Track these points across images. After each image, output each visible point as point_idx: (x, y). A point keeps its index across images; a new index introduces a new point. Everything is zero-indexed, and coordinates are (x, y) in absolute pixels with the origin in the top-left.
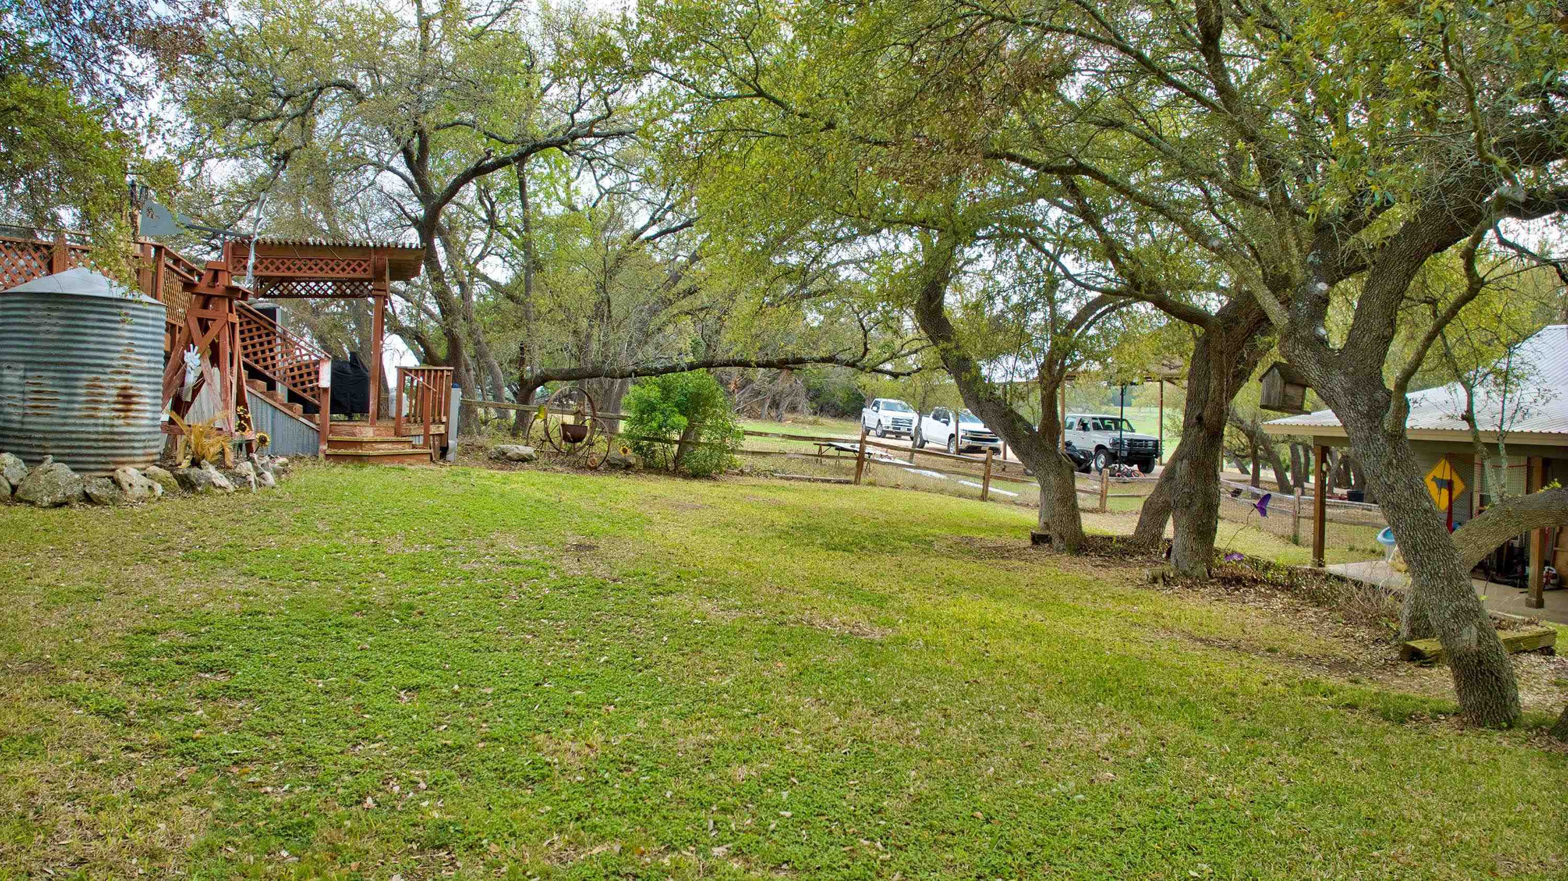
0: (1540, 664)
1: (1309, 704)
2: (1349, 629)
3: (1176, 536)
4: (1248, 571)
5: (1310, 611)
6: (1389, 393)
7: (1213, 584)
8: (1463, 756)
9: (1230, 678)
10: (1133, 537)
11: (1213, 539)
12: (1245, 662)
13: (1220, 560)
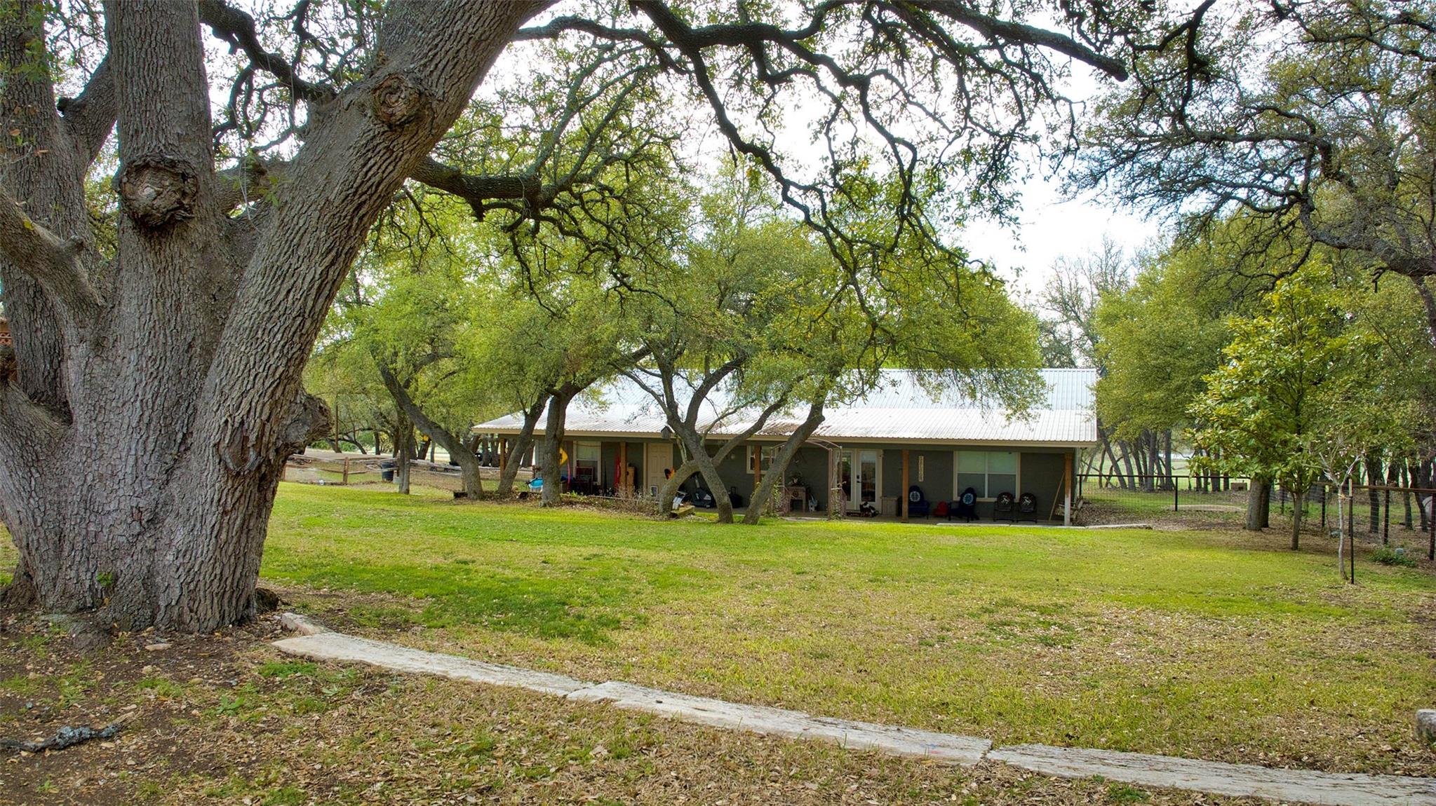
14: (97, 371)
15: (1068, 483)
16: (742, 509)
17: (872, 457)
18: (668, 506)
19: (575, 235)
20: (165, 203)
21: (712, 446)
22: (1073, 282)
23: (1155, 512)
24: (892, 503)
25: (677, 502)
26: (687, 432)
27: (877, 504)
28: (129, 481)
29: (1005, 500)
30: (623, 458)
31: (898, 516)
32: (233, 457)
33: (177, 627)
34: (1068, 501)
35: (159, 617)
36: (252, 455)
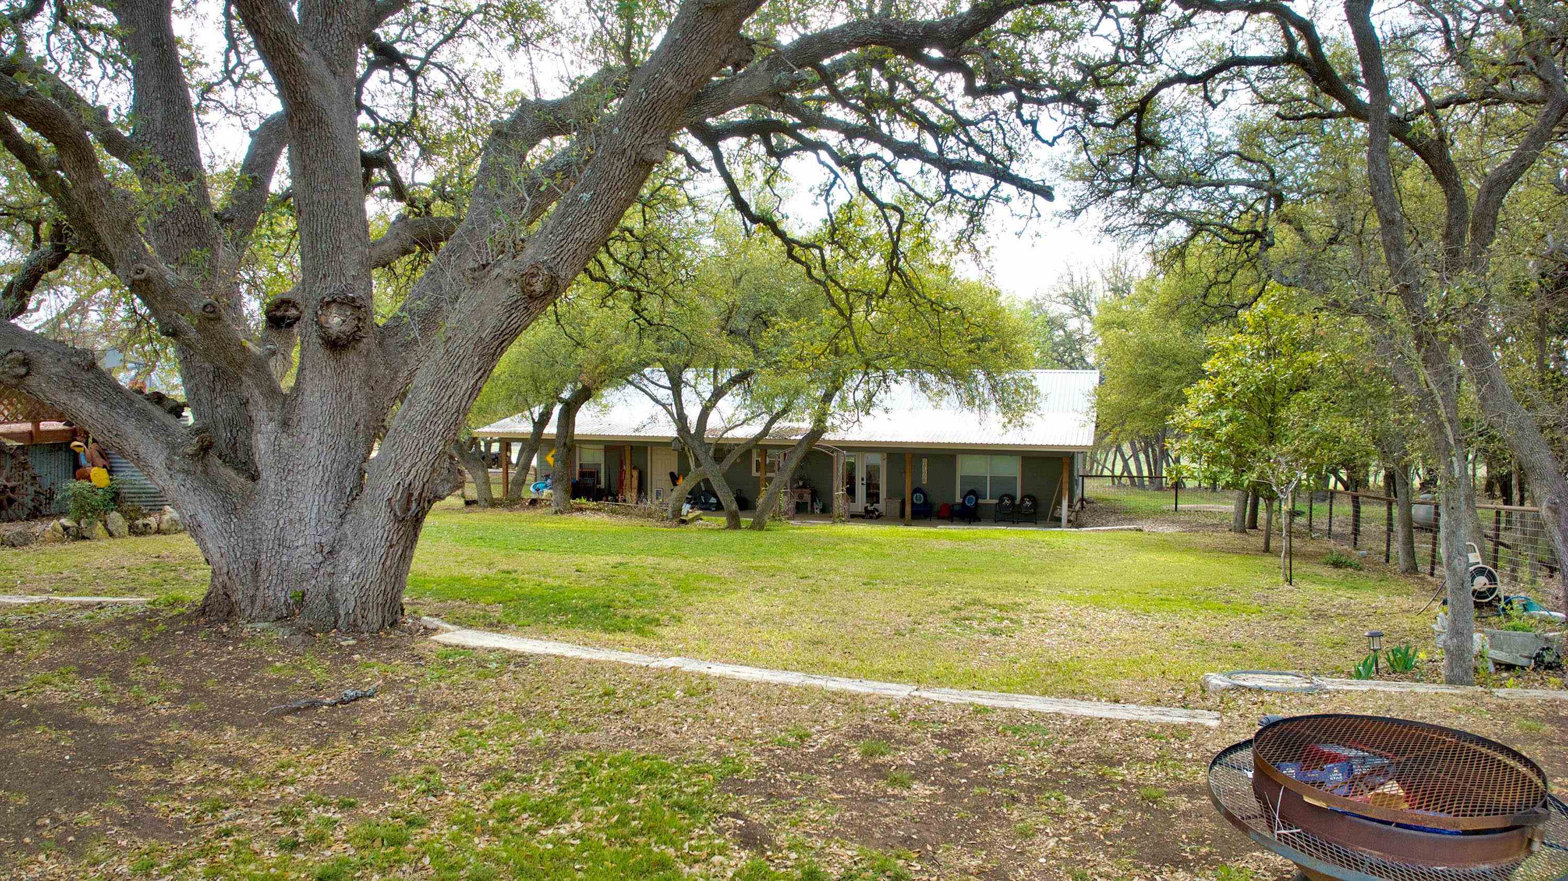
14: (284, 442)
15: (1066, 486)
16: (748, 512)
17: (877, 460)
18: (677, 513)
19: (603, 280)
20: (347, 328)
21: (721, 450)
22: (1085, 279)
23: (1155, 513)
24: (897, 504)
25: (686, 508)
26: (696, 443)
27: (881, 506)
28: (313, 523)
29: (1007, 502)
30: (628, 462)
31: (901, 518)
32: (400, 508)
33: (353, 629)
34: (1065, 503)
35: (340, 622)
36: (414, 505)
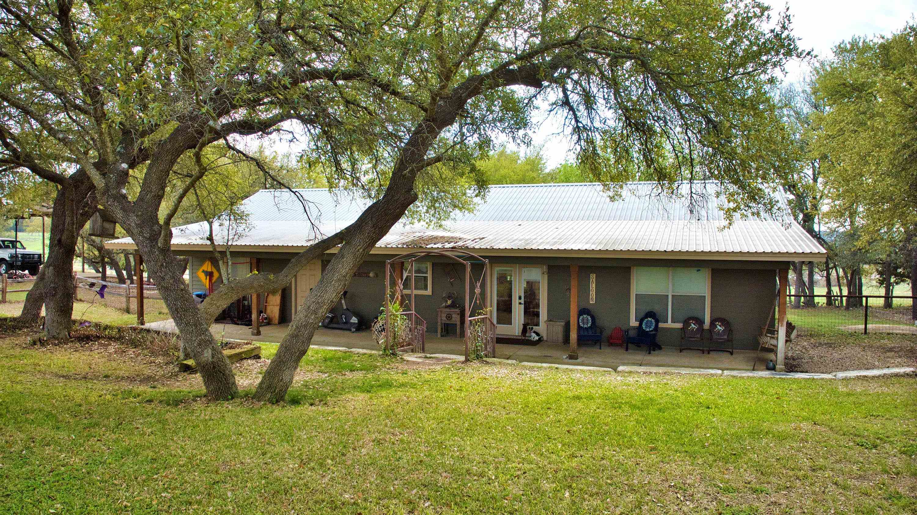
0: (253, 365)
1: (125, 404)
2: (152, 359)
3: (47, 315)
4: (93, 331)
5: (131, 352)
6: (161, 226)
7: (72, 342)
8: (207, 417)
9: (78, 397)
10: (20, 317)
11: (71, 314)
12: (90, 386)
13: (77, 327)
17: (536, 273)
24: (559, 327)
27: (542, 330)
29: (693, 326)
31: (565, 344)
34: (782, 331)
